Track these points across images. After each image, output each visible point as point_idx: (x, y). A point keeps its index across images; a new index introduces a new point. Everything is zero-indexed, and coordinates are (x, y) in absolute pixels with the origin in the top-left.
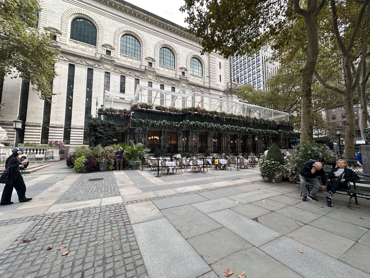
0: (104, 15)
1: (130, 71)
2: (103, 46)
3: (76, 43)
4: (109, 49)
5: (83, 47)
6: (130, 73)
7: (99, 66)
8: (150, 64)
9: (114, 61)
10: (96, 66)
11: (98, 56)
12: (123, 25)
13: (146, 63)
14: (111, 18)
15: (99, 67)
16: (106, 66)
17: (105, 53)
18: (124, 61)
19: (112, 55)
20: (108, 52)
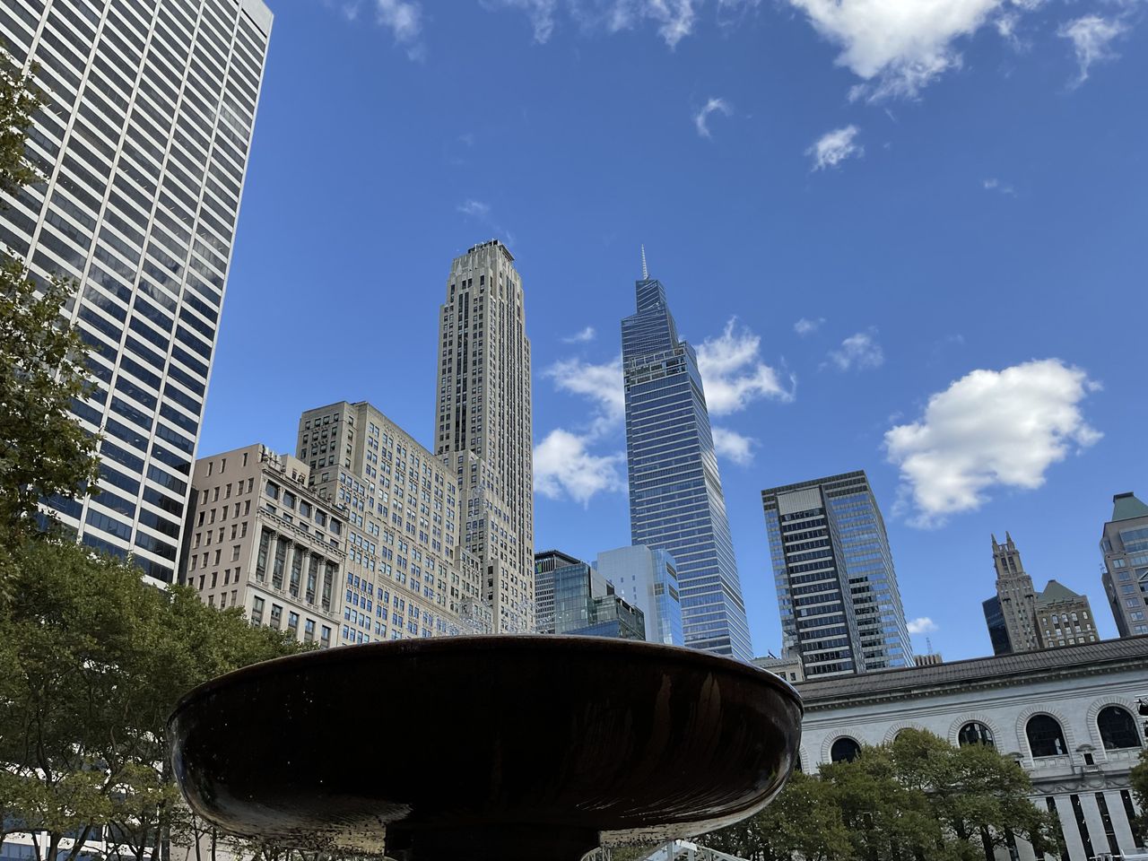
0: (1061, 698)
2: (1077, 751)
3: (1042, 760)
4: (1087, 752)
5: (1052, 762)
7: (1083, 787)
9: (1103, 772)
10: (1080, 788)
11: (1077, 771)
12: (1093, 698)
14: (1071, 697)
15: (1084, 789)
16: (1092, 783)
17: (1084, 762)
18: (1117, 761)
19: (1095, 761)
20: (1089, 758)
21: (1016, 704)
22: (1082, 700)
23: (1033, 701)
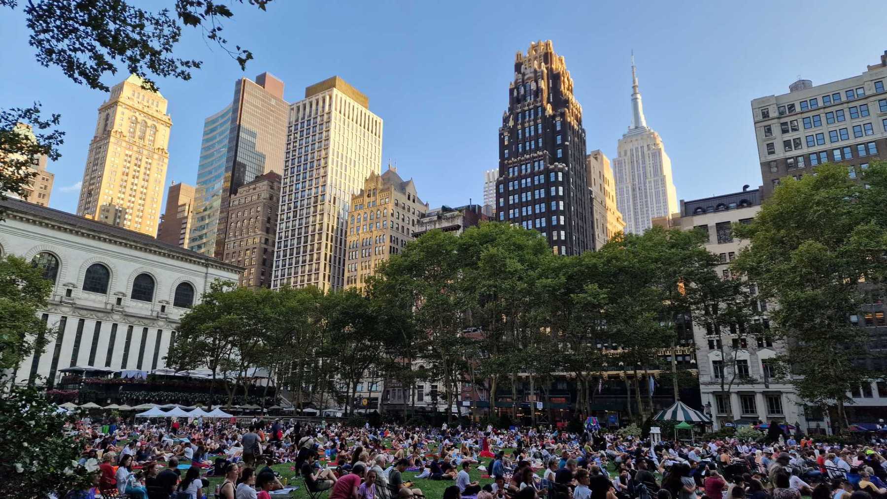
0: (71, 247)
1: (92, 313)
2: (63, 285)
4: (70, 288)
6: (92, 315)
7: (56, 310)
8: (119, 300)
9: (75, 304)
10: (53, 310)
11: (57, 299)
12: (93, 255)
13: (113, 300)
14: (79, 248)
16: (64, 309)
17: (64, 293)
18: (86, 299)
19: (72, 295)
20: (69, 292)
21: (34, 238)
22: (83, 253)
23: (49, 241)
